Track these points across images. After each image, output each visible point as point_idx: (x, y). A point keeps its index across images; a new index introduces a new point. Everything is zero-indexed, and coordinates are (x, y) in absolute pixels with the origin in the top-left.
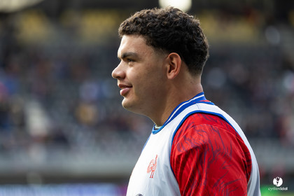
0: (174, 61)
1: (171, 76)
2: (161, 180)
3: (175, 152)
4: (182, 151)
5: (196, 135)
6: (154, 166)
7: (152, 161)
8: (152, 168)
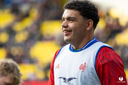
0: (90, 23)
1: (88, 29)
2: (88, 74)
3: (99, 63)
4: (103, 63)
5: (108, 56)
6: (84, 67)
7: (82, 65)
8: (82, 68)
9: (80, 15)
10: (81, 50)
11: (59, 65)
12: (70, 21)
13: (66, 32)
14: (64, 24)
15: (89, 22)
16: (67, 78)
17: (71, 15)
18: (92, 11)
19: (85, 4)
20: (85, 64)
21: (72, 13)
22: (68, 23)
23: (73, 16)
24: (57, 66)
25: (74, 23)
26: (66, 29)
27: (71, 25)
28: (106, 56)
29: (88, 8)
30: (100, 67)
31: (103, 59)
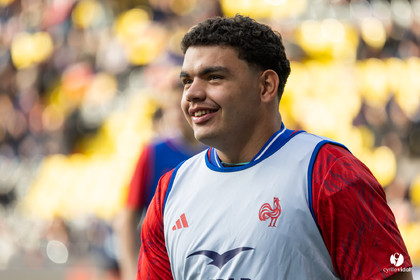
0: (269, 80)
1: (266, 98)
3: (323, 193)
4: (335, 190)
5: (344, 169)
6: (274, 211)
7: (266, 205)
8: (269, 214)
9: (239, 57)
10: (253, 163)
11: (183, 216)
12: (211, 81)
13: (202, 115)
14: (193, 90)
15: (266, 77)
16: (221, 251)
17: (214, 62)
18: (270, 44)
19: (246, 27)
20: (276, 200)
21: (215, 56)
22: (206, 86)
23: (219, 64)
24: (178, 222)
25: (225, 83)
26: (202, 106)
27: (215, 92)
28: (340, 169)
29: (258, 38)
30: (327, 203)
31: (332, 179)
